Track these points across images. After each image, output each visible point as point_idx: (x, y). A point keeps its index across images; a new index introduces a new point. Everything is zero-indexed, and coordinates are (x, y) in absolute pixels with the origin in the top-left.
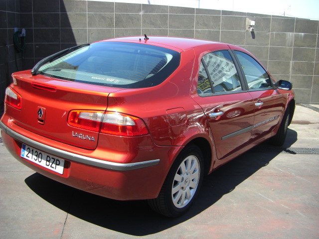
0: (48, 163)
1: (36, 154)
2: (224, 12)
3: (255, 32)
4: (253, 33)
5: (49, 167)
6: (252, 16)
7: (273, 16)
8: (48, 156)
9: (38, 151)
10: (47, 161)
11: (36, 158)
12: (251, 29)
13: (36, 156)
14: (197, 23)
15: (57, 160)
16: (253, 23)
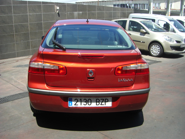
0: (98, 103)
1: (85, 101)
2: (43, 3)
3: (60, 13)
4: (58, 13)
5: (100, 106)
6: (58, 4)
7: (67, 4)
8: (97, 99)
9: (86, 98)
10: (97, 102)
11: (85, 103)
12: (58, 11)
13: (86, 102)
14: (29, 10)
15: (105, 99)
16: (58, 8)
